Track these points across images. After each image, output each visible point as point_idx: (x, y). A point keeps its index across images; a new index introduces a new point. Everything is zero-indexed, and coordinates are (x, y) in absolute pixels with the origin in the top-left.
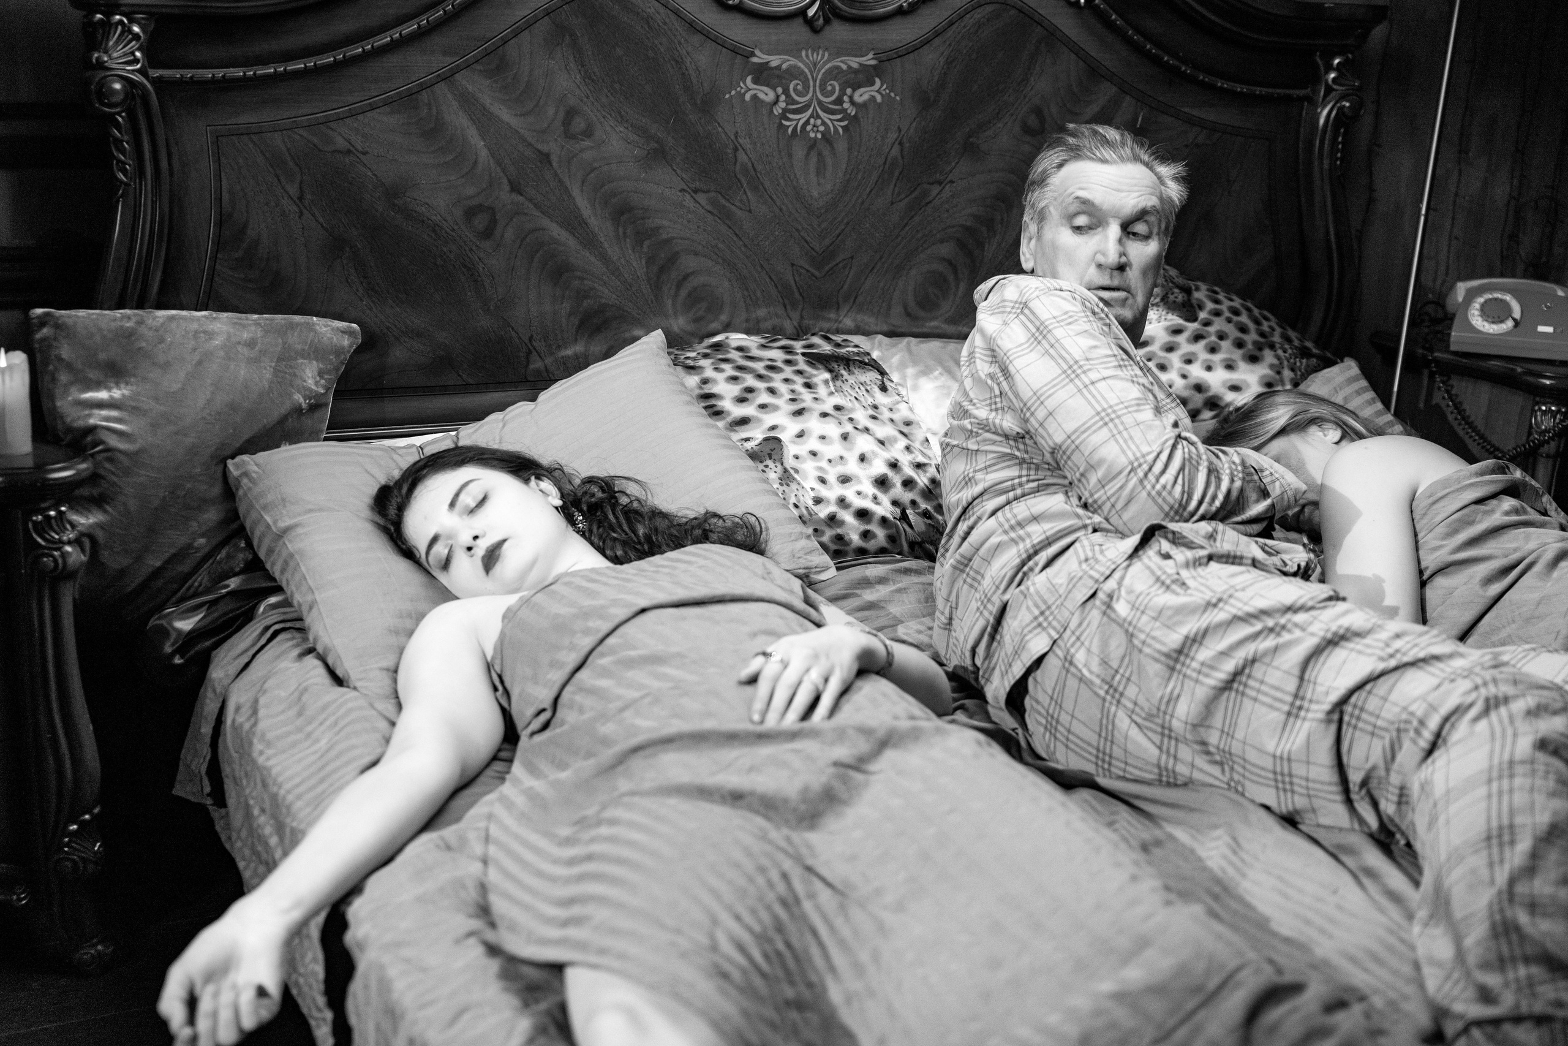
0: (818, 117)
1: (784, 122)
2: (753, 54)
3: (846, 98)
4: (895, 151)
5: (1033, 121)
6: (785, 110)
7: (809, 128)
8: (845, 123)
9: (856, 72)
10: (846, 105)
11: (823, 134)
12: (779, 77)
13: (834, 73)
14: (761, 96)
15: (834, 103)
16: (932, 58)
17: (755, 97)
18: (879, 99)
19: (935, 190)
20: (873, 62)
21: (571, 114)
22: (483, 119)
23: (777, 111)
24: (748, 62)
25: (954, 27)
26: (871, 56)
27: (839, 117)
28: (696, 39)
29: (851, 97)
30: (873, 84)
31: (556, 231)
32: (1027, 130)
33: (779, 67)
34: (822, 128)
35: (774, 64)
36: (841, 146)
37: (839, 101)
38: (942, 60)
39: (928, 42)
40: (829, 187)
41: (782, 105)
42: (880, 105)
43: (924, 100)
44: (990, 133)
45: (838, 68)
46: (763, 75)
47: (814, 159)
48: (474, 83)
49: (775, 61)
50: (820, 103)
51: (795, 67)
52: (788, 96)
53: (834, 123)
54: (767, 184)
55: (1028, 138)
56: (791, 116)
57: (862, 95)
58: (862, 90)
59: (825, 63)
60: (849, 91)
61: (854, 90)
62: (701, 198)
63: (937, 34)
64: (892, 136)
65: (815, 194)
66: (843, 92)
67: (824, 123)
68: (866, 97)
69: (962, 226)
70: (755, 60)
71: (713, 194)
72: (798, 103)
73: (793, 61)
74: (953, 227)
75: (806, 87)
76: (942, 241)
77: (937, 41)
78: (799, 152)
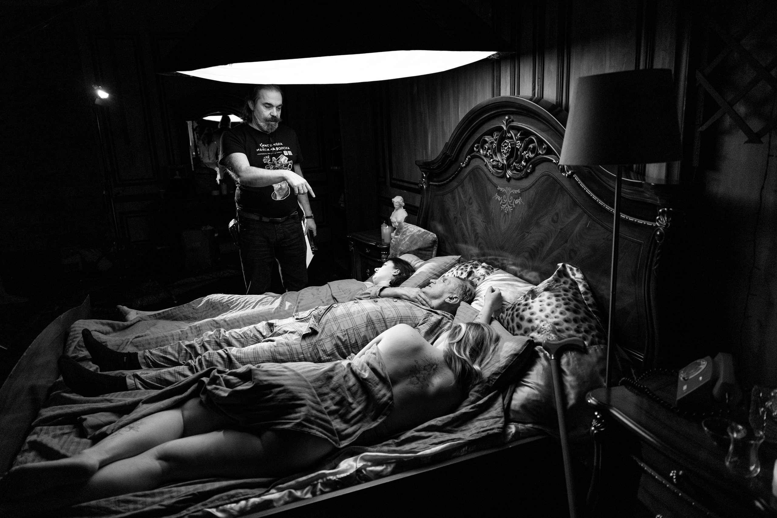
0: (507, 207)
1: (501, 207)
2: (498, 187)
3: (513, 202)
4: (520, 220)
5: (555, 218)
6: (502, 204)
7: (505, 209)
8: (512, 209)
9: (516, 194)
10: (513, 204)
11: (508, 212)
12: (502, 194)
13: (512, 194)
14: (498, 199)
15: (511, 203)
16: (532, 192)
17: (497, 199)
18: (520, 203)
19: (527, 234)
20: (519, 192)
21: (470, 198)
22: (460, 198)
23: (500, 203)
24: (497, 189)
25: (537, 182)
26: (519, 190)
27: (511, 207)
28: (489, 182)
29: (514, 202)
30: (519, 199)
31: (464, 226)
32: (553, 221)
33: (502, 191)
34: (507, 210)
35: (501, 190)
36: (510, 216)
37: (512, 203)
38: (534, 193)
39: (531, 187)
40: (505, 227)
41: (502, 202)
42: (520, 205)
43: (530, 206)
44: (543, 219)
45: (512, 193)
46: (500, 193)
47: (504, 219)
48: (460, 189)
49: (501, 189)
50: (508, 202)
51: (504, 191)
52: (503, 200)
53: (510, 209)
54: (495, 223)
55: (552, 223)
56: (503, 205)
57: (517, 201)
58: (517, 200)
59: (510, 191)
60: (514, 200)
61: (515, 200)
62: (484, 224)
63: (533, 185)
64: (521, 215)
65: (503, 228)
66: (513, 200)
67: (508, 208)
68: (517, 202)
69: (531, 249)
70: (498, 189)
71: (486, 223)
72: (504, 202)
73: (504, 190)
74: (529, 248)
75: (506, 197)
76: (526, 252)
77: (533, 187)
78: (502, 216)
